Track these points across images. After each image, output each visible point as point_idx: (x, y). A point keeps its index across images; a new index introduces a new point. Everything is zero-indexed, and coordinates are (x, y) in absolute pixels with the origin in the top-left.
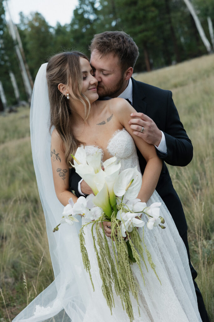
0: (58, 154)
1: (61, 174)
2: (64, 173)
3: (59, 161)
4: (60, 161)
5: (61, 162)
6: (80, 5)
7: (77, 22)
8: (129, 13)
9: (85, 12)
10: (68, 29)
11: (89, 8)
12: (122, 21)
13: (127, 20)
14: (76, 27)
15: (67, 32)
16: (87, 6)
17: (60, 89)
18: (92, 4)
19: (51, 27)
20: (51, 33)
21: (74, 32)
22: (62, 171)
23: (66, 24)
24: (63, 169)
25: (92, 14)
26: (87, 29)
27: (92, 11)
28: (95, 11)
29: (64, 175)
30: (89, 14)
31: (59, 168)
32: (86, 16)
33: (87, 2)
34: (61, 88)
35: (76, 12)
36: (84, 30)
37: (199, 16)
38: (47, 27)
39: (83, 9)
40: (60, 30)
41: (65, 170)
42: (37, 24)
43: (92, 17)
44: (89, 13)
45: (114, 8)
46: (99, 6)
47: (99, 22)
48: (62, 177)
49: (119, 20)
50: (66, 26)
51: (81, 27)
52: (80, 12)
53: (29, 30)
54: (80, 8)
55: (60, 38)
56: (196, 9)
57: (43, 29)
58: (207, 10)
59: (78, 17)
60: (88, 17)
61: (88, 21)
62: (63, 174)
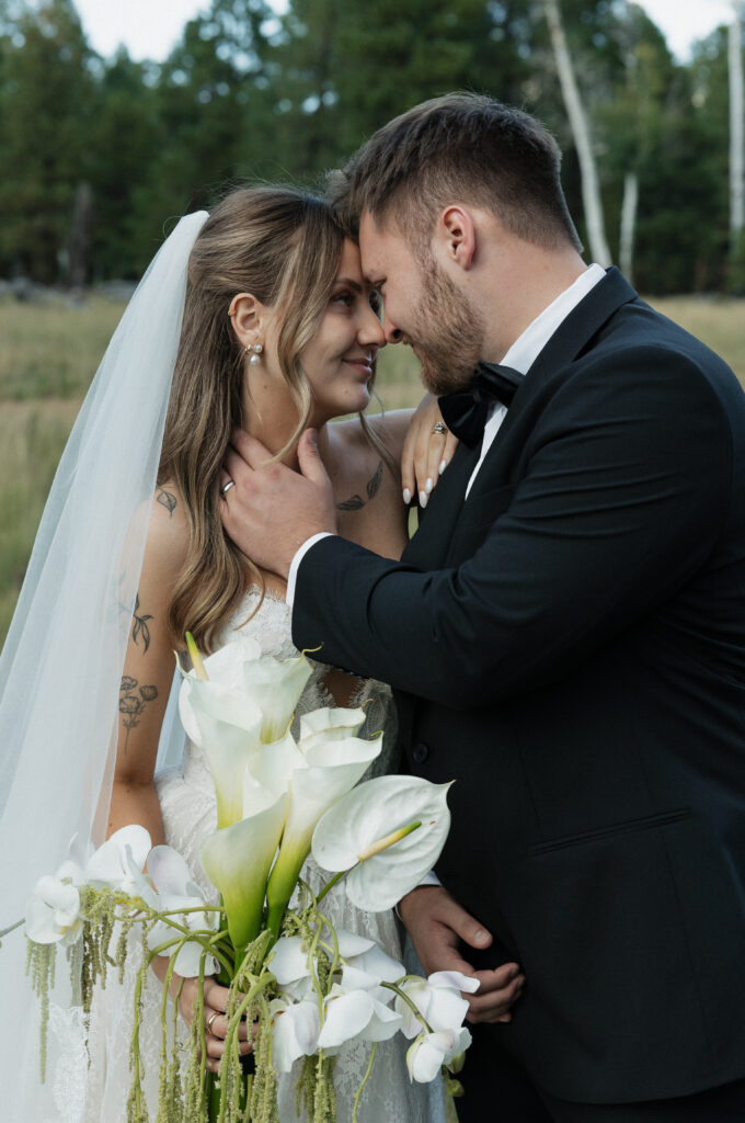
0: (149, 617)
1: (128, 702)
2: (141, 699)
3: (142, 645)
4: (146, 648)
5: (147, 652)
6: (215, 10)
7: (189, 62)
8: (373, 83)
9: (223, 37)
10: (151, 80)
11: (239, 29)
12: (341, 105)
13: (359, 104)
14: (180, 78)
15: (145, 88)
16: (237, 19)
17: (235, 315)
18: (256, 18)
19: (92, 54)
20: (90, 73)
21: (167, 91)
22: (135, 692)
23: (147, 62)
24: (141, 683)
25: (246, 50)
26: (215, 95)
27: (247, 41)
28: (260, 45)
29: (137, 709)
30: (236, 48)
31: (130, 675)
32: (224, 52)
33: (239, 8)
34: (242, 311)
35: (193, 29)
36: (204, 97)
37: (599, 161)
38: (83, 50)
39: (222, 26)
40: (124, 73)
41: (152, 687)
42: (48, 30)
43: (243, 62)
44: (237, 43)
45: (326, 53)
46: (279, 33)
47: (262, 84)
48: (127, 717)
49: (331, 99)
50: (145, 67)
51: (197, 83)
52: (208, 32)
53: (19, 41)
54: (213, 20)
55: (115, 100)
56: (595, 137)
57: (67, 54)
58: (631, 149)
59: (197, 46)
60: (230, 59)
61: (226, 72)
62: (134, 704)
